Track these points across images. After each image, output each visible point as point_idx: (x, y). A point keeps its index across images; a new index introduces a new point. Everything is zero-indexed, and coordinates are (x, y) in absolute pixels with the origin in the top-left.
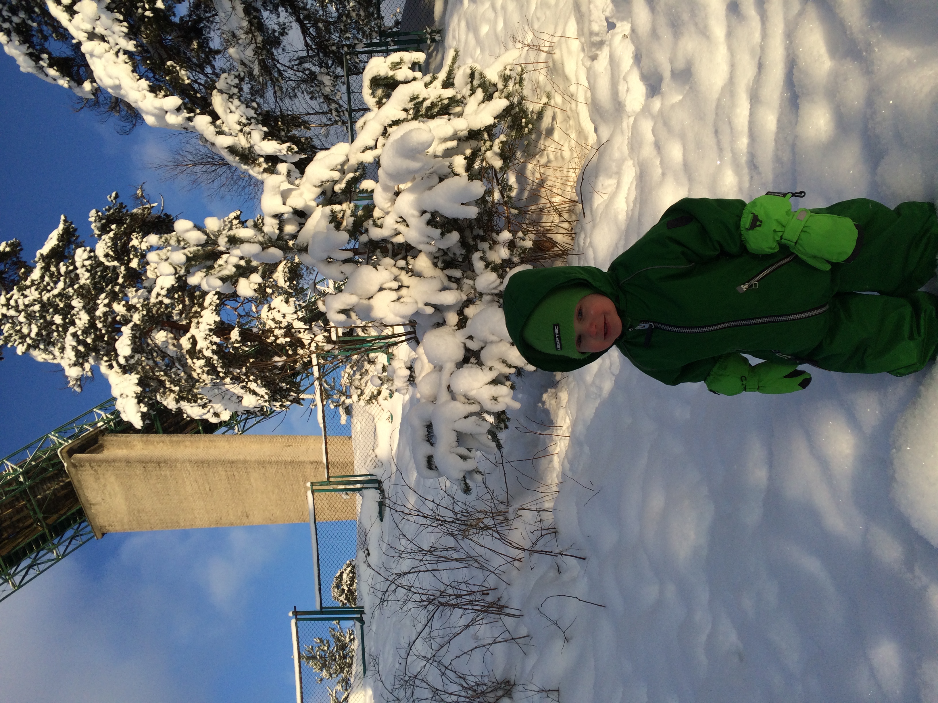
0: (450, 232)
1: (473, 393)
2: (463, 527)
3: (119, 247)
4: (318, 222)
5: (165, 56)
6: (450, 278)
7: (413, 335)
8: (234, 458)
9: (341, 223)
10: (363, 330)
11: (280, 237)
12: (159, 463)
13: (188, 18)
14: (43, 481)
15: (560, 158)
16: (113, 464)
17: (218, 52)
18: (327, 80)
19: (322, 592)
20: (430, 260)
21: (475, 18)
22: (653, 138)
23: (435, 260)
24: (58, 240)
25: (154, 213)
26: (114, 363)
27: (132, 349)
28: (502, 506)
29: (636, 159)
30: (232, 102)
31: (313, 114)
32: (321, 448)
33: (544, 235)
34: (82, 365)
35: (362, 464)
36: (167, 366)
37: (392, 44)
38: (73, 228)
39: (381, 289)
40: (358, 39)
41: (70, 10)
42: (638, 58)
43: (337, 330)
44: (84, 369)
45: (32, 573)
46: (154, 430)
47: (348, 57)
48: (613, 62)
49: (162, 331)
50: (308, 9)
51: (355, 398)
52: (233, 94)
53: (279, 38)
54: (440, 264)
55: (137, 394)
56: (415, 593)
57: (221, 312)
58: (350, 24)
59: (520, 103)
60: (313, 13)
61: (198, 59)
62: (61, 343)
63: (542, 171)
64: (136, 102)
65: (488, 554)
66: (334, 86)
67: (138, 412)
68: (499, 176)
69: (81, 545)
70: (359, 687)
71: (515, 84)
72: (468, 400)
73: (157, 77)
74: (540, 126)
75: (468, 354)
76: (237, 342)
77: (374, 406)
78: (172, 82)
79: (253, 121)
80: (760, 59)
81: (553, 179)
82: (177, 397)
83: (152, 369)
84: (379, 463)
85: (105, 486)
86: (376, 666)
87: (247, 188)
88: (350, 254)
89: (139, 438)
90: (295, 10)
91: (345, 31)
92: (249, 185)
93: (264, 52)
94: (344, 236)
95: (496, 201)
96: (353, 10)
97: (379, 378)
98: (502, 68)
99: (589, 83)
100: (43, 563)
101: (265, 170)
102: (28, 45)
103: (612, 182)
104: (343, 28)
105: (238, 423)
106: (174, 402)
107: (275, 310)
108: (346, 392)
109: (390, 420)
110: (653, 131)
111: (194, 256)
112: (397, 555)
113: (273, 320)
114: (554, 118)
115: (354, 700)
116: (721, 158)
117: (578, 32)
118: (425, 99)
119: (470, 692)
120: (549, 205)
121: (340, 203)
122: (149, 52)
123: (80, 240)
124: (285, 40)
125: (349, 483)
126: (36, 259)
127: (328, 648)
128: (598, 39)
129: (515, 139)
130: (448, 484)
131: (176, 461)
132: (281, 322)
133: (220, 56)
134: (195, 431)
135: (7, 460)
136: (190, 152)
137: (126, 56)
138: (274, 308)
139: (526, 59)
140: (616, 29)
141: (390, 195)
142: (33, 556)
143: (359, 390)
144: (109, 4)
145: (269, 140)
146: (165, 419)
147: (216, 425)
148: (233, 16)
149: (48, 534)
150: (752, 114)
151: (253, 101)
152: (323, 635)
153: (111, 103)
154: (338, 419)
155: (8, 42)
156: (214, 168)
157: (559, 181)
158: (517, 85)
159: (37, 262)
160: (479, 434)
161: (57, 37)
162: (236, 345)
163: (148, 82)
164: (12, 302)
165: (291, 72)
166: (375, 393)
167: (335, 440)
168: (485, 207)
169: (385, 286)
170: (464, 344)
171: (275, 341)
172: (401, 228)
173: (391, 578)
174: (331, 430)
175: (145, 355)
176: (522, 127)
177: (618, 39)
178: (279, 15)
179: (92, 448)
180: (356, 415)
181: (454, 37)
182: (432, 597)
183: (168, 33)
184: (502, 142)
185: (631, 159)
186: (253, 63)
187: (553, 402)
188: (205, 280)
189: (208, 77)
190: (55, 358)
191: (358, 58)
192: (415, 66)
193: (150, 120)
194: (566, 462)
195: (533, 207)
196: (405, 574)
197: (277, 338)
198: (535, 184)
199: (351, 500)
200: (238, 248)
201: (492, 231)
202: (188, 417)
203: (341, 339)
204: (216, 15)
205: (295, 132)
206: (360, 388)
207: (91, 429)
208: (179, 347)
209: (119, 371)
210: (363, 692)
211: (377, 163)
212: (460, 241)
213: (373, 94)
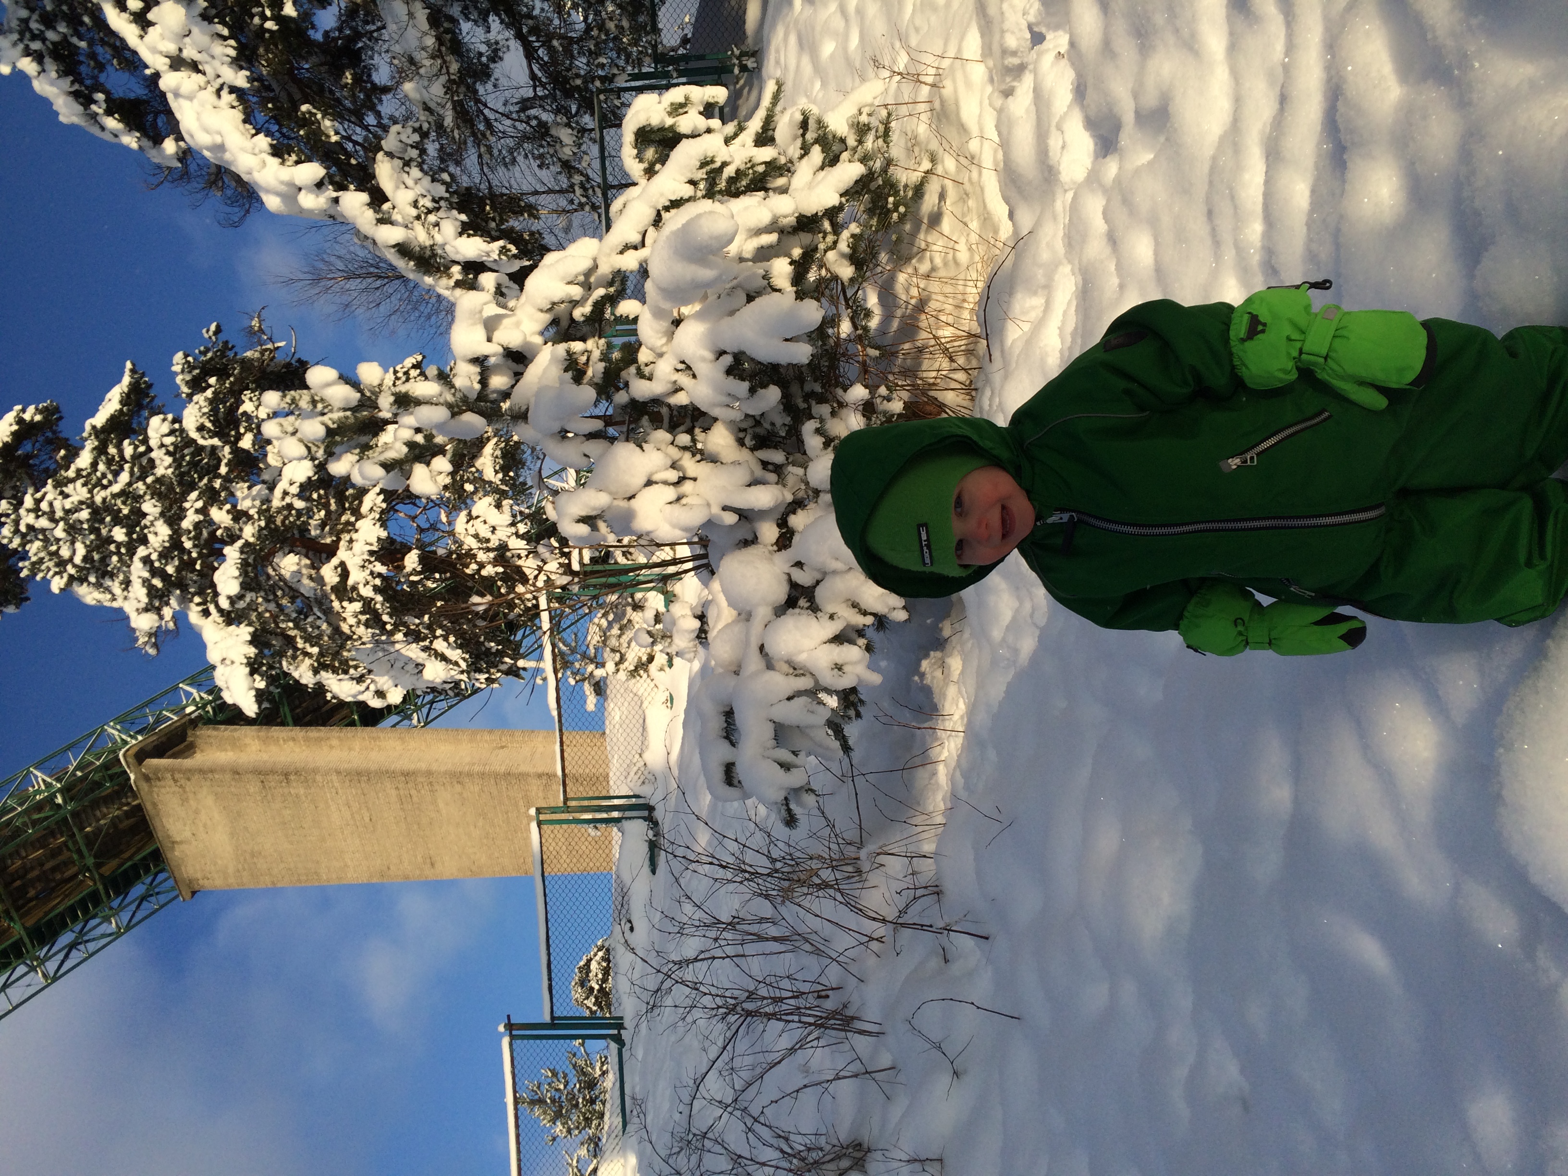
0: (764, 386)
1: (802, 658)
2: (786, 884)
3: (221, 415)
4: (545, 370)
5: (297, 96)
6: (765, 464)
7: (704, 561)
8: (412, 767)
9: (585, 373)
10: (624, 554)
11: (482, 396)
12: (286, 775)
13: (337, 34)
14: (95, 804)
15: (951, 263)
16: (210, 776)
17: (386, 90)
18: (566, 135)
19: (554, 992)
20: (732, 433)
21: (813, 29)
22: (1106, 227)
23: (741, 435)
24: (121, 402)
25: (280, 358)
26: (212, 608)
27: (241, 584)
28: (852, 849)
29: (1076, 262)
30: (408, 173)
31: (544, 193)
32: (554, 752)
33: (924, 393)
34: (158, 611)
35: (622, 778)
36: (300, 612)
37: (675, 75)
38: (145, 382)
39: (649, 483)
40: (618, 66)
41: (142, 20)
42: (1080, 91)
43: (580, 554)
44: (161, 618)
45: (76, 956)
46: (279, 720)
47: (602, 97)
48: (1040, 99)
49: (292, 555)
50: (536, 17)
51: (610, 666)
52: (411, 160)
53: (487, 66)
54: (748, 441)
55: (249, 658)
56: (705, 994)
57: (389, 523)
58: (605, 42)
59: (885, 170)
60: (544, 24)
61: (354, 102)
62: (124, 573)
63: (922, 286)
64: (250, 173)
65: (828, 930)
66: (579, 146)
67: (251, 689)
68: (849, 294)
69: (157, 910)
70: (616, 1151)
71: (877, 138)
72: (795, 669)
73: (285, 130)
74: (919, 209)
75: (794, 593)
76: (414, 572)
77: (642, 681)
78: (308, 139)
79: (442, 203)
80: (1283, 87)
81: (940, 298)
82: (316, 664)
83: (275, 618)
84: (649, 777)
85: (197, 812)
86: (641, 1115)
87: (434, 317)
88: (598, 425)
89: (254, 733)
90: (514, 18)
91: (597, 54)
92: (438, 311)
93: (462, 89)
94: (588, 393)
95: (843, 336)
96: (611, 19)
97: (649, 633)
98: (855, 111)
99: (1000, 134)
100: (94, 940)
101: (458, 284)
102: (71, 78)
103: (1037, 302)
104: (593, 48)
105: (418, 709)
106: (310, 673)
107: (479, 520)
108: (595, 657)
109: (669, 704)
110: (1105, 214)
111: (339, 427)
112: (677, 929)
113: (476, 536)
114: (942, 196)
115: (606, 1173)
116: (1218, 257)
117: (983, 49)
118: (725, 164)
119: (795, 1161)
120: (932, 342)
121: (584, 340)
122: (273, 90)
123: (158, 402)
124: (498, 70)
125: (600, 809)
126: (85, 435)
127: (565, 1087)
128: (1015, 61)
129: (877, 231)
130: (762, 810)
131: (315, 771)
132: (488, 541)
133: (389, 96)
134: (347, 721)
135: (36, 768)
136: (339, 257)
137: (234, 96)
138: (477, 517)
139: (896, 96)
140: (1045, 43)
141: (666, 324)
142: (78, 928)
143: (618, 655)
144: (206, 9)
145: (469, 236)
146: (297, 702)
147: (381, 710)
148: (409, 28)
149: (102, 891)
150: (1269, 182)
151: (443, 170)
152: (554, 1063)
153: (209, 174)
154: (582, 702)
155: (39, 73)
156: (379, 283)
157: (951, 301)
158: (880, 141)
159: (86, 439)
160: (812, 727)
161: (119, 64)
162: (413, 578)
163: (269, 139)
164: (44, 506)
165: (508, 122)
166: (644, 659)
167: (578, 737)
168: (824, 344)
169: (656, 477)
170: (789, 575)
171: (478, 571)
172: (684, 380)
173: (665, 970)
174: (570, 720)
175: (262, 594)
176: (889, 210)
177: (1048, 59)
178: (489, 28)
179: (176, 749)
180: (612, 696)
181: (777, 62)
182: (732, 1002)
183: (303, 58)
184: (853, 236)
185: (1069, 262)
186: (443, 107)
187: (938, 673)
188: (357, 466)
189: (369, 131)
190: (115, 600)
191: (619, 98)
192: (708, 110)
193: (272, 202)
194: (958, 773)
195: (907, 346)
196: (688, 962)
197: (482, 566)
198: (910, 307)
199: (603, 838)
200: (412, 413)
201: (837, 386)
202: (334, 697)
203: (589, 569)
204: (384, 27)
205: (514, 223)
206: (619, 651)
207: (176, 718)
208: (320, 580)
209: (220, 620)
210: (622, 1161)
211: (644, 272)
212: (781, 402)
213: (640, 158)
